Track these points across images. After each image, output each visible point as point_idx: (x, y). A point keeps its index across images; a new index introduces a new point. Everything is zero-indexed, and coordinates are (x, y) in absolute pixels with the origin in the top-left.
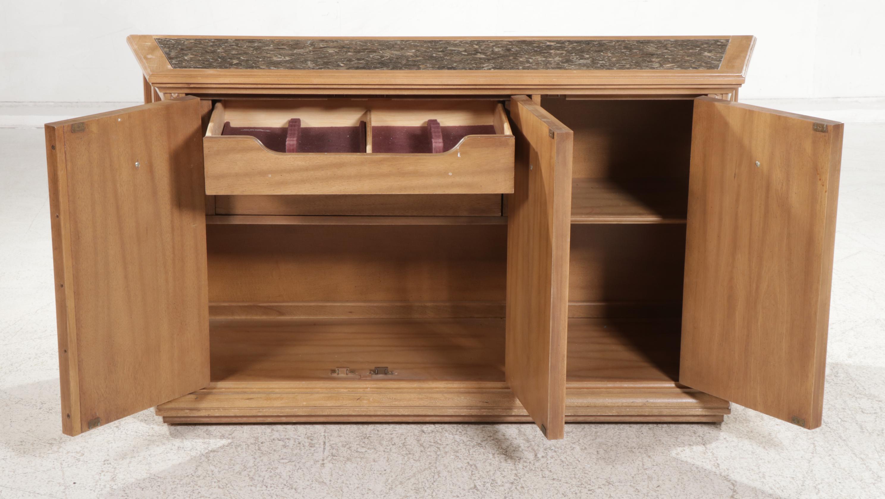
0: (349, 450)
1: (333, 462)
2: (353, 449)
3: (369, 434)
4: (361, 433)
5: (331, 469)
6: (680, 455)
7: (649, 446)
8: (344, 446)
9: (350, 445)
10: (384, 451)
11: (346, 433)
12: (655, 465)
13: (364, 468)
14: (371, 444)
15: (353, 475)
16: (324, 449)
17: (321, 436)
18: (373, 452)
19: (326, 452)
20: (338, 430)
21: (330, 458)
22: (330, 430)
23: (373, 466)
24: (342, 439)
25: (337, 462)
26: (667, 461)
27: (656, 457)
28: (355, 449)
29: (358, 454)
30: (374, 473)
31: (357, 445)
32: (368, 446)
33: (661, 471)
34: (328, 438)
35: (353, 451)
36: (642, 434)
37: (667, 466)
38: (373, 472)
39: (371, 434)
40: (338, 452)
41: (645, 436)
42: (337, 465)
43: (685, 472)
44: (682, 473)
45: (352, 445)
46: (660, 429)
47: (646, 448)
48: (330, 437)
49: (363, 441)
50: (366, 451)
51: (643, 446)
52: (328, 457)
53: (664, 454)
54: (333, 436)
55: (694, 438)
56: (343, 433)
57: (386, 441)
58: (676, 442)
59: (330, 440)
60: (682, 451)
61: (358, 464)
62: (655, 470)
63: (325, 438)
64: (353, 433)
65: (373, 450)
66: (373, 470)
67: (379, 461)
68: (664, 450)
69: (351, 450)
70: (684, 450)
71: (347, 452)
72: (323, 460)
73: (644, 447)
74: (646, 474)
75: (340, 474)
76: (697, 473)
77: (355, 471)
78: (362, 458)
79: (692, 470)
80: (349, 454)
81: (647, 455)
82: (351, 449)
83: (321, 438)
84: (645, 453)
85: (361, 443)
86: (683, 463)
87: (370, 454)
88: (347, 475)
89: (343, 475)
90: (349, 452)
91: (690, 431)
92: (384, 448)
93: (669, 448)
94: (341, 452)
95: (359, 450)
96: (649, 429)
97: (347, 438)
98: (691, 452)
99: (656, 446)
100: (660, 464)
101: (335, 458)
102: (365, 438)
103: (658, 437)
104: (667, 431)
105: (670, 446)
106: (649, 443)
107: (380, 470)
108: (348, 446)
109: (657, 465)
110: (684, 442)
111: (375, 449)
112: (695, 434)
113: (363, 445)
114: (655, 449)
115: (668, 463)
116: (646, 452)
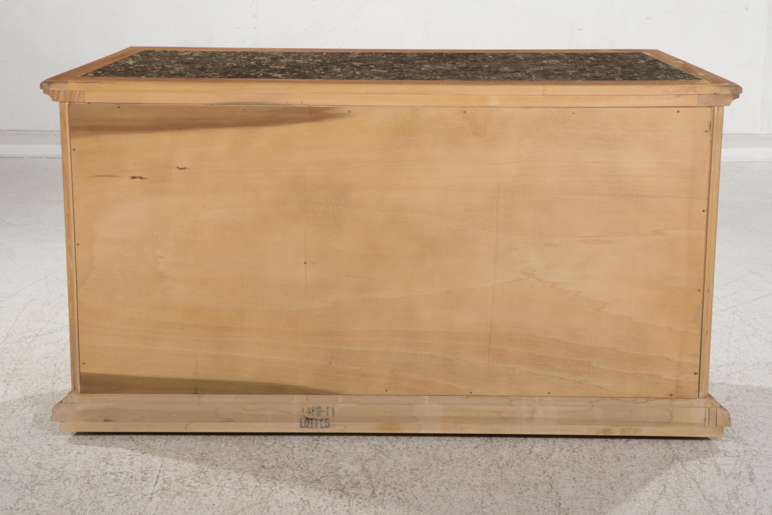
0: (181, 484)
1: (162, 496)
2: (185, 483)
3: (207, 469)
4: (198, 468)
5: (158, 503)
6: (523, 494)
7: (493, 485)
8: (177, 480)
9: (184, 479)
10: (218, 486)
11: (183, 467)
12: (494, 503)
13: (192, 502)
14: (206, 479)
15: (179, 509)
16: (156, 483)
17: (156, 470)
18: (206, 486)
19: (157, 486)
20: (176, 465)
21: (159, 492)
22: (168, 464)
23: (202, 501)
24: (178, 473)
25: (165, 496)
26: (508, 500)
27: (497, 496)
28: (188, 484)
29: (190, 488)
30: (201, 508)
31: (191, 479)
32: (203, 480)
33: (499, 509)
34: (163, 472)
35: (185, 485)
36: (490, 472)
37: (506, 505)
38: (200, 506)
39: (208, 469)
40: (170, 486)
41: (492, 475)
42: (165, 499)
43: (523, 510)
44: (520, 512)
45: (186, 480)
46: (510, 468)
47: (489, 487)
48: (165, 471)
49: (199, 476)
50: (199, 486)
51: (487, 484)
52: (158, 491)
53: (507, 493)
54: (168, 470)
55: (542, 477)
56: (180, 467)
57: (222, 476)
58: (522, 481)
59: (164, 474)
60: (526, 490)
61: (187, 498)
62: (492, 509)
63: (160, 472)
64: (190, 468)
65: (206, 485)
66: (201, 504)
67: (210, 495)
68: (507, 489)
69: (183, 485)
70: (528, 489)
71: (178, 486)
72: (152, 494)
73: (488, 486)
74: (483, 512)
75: (166, 508)
76: (536, 512)
77: (182, 505)
78: (192, 493)
79: (531, 509)
80: (180, 488)
81: (489, 493)
82: (184, 483)
83: (156, 472)
84: (487, 492)
85: (196, 478)
86: (524, 501)
87: (202, 489)
88: (173, 509)
89: (169, 509)
90: (181, 486)
91: (540, 470)
92: (219, 482)
93: (514, 486)
94: (173, 486)
95: (192, 484)
96: (498, 468)
97: (183, 473)
98: (535, 491)
99: (501, 485)
100: (499, 503)
101: (164, 492)
102: (201, 472)
103: (506, 476)
104: (516, 469)
105: (515, 485)
106: (494, 482)
107: (209, 504)
108: (181, 480)
109: (496, 503)
110: (531, 481)
111: (209, 484)
112: (544, 473)
113: (197, 480)
114: (499, 488)
115: (508, 502)
116: (489, 490)
